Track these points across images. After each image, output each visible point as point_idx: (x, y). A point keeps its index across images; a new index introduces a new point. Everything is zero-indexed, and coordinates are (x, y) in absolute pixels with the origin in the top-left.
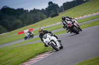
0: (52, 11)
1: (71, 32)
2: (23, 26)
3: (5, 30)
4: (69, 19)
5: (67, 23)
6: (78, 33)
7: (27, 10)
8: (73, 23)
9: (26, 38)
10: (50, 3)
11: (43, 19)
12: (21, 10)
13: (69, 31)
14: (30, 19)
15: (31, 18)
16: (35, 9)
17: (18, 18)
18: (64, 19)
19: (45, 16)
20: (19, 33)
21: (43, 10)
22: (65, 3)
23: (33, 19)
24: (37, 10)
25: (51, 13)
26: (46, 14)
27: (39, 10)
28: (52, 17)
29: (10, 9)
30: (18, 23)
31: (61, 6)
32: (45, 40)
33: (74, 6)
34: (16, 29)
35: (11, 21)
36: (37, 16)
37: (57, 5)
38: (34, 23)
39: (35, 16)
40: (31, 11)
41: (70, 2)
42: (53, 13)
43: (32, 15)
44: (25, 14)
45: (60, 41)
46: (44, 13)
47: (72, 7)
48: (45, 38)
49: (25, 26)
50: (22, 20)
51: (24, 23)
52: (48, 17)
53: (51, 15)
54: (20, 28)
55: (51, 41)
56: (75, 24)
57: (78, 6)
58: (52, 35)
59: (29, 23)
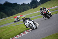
0: (34, 5)
3: (6, 16)
4: (44, 9)
5: (43, 12)
7: (19, 4)
8: (46, 12)
11: (28, 9)
12: (16, 4)
14: (21, 9)
16: (23, 3)
17: (14, 8)
18: (41, 9)
19: (29, 7)
20: (14, 18)
21: (28, 4)
23: (23, 9)
24: (25, 4)
25: (33, 5)
26: (30, 6)
27: (26, 4)
30: (14, 12)
31: (39, 2)
34: (13, 15)
35: (10, 11)
36: (25, 8)
38: (23, 12)
39: (24, 7)
40: (21, 4)
42: (35, 6)
43: (22, 7)
44: (18, 6)
45: (35, 24)
46: (29, 5)
48: (26, 23)
49: (18, 13)
50: (16, 10)
51: (17, 12)
52: (31, 8)
53: (33, 7)
55: (30, 24)
56: (48, 12)
58: (30, 21)
59: (20, 12)
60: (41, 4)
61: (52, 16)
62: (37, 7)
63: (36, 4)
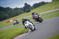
0: (27, 9)
1: (37, 22)
2: (9, 18)
5: (35, 16)
6: (42, 22)
7: (12, 8)
9: (14, 24)
10: (26, 4)
11: (21, 13)
12: (8, 8)
13: (36, 21)
15: (14, 13)
16: (16, 8)
17: (6, 13)
19: (22, 12)
20: (7, 22)
21: (21, 8)
22: (34, 4)
23: (16, 14)
24: (18, 8)
26: (23, 11)
27: (19, 8)
28: (27, 12)
29: (2, 7)
30: (6, 16)
31: (32, 6)
32: (26, 25)
33: (40, 6)
35: (2, 15)
36: (18, 12)
37: (30, 5)
38: (16, 16)
40: (14, 9)
41: (37, 4)
43: (15, 11)
44: (10, 10)
45: (34, 26)
46: (22, 10)
47: (38, 7)
48: (26, 24)
49: (10, 18)
50: (9, 14)
51: (10, 16)
52: (24, 12)
53: (26, 11)
54: (7, 19)
57: (42, 6)
59: (13, 16)
60: (34, 8)
61: (43, 21)
62: (30, 11)
63: (29, 8)
